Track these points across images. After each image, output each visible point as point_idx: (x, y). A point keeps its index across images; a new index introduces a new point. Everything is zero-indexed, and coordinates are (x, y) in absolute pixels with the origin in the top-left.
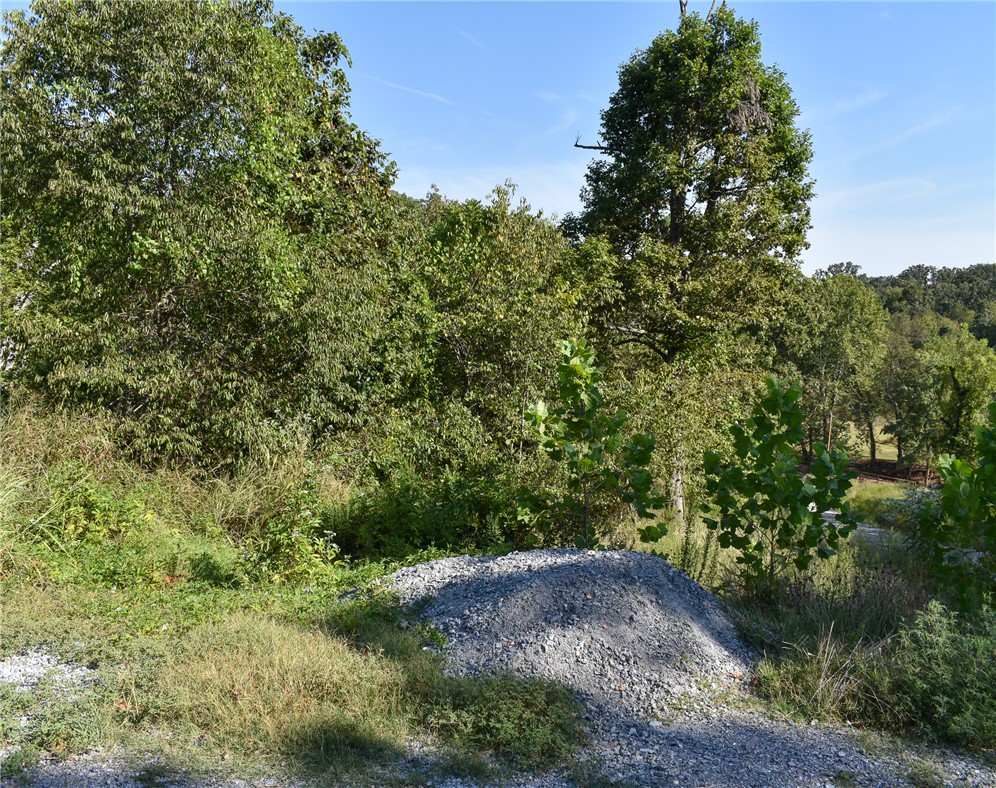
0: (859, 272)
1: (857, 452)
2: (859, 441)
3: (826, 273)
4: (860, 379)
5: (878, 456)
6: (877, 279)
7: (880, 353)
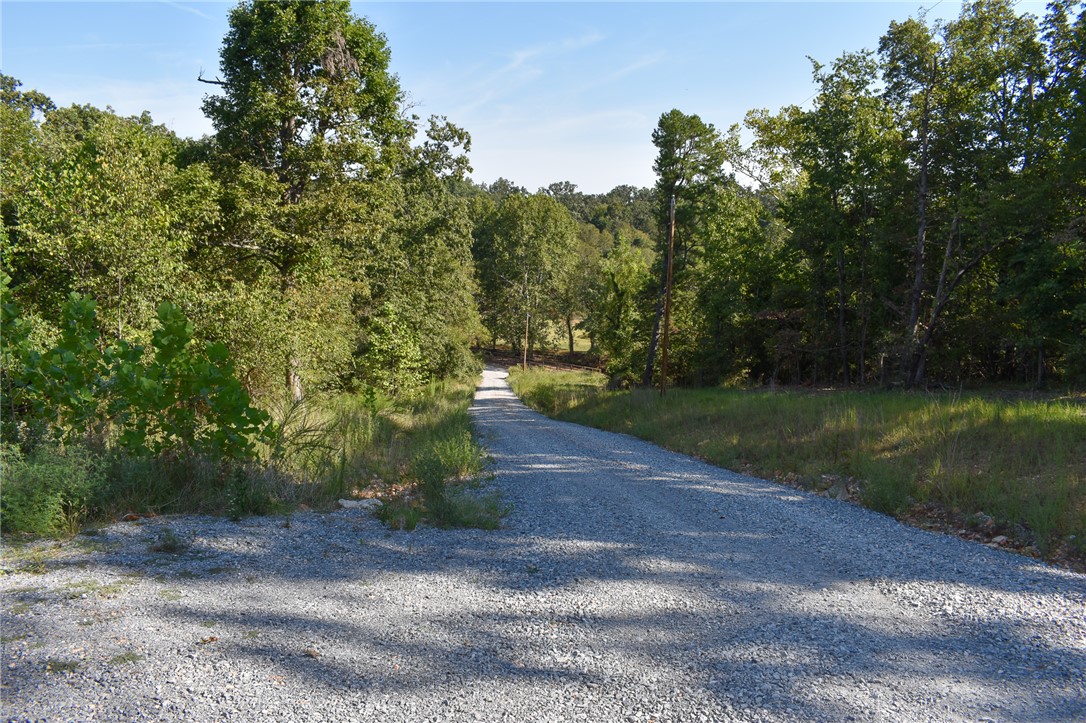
0: (576, 191)
1: (555, 346)
2: (557, 336)
3: (548, 192)
4: (556, 283)
5: (575, 349)
6: (589, 197)
7: (571, 262)
